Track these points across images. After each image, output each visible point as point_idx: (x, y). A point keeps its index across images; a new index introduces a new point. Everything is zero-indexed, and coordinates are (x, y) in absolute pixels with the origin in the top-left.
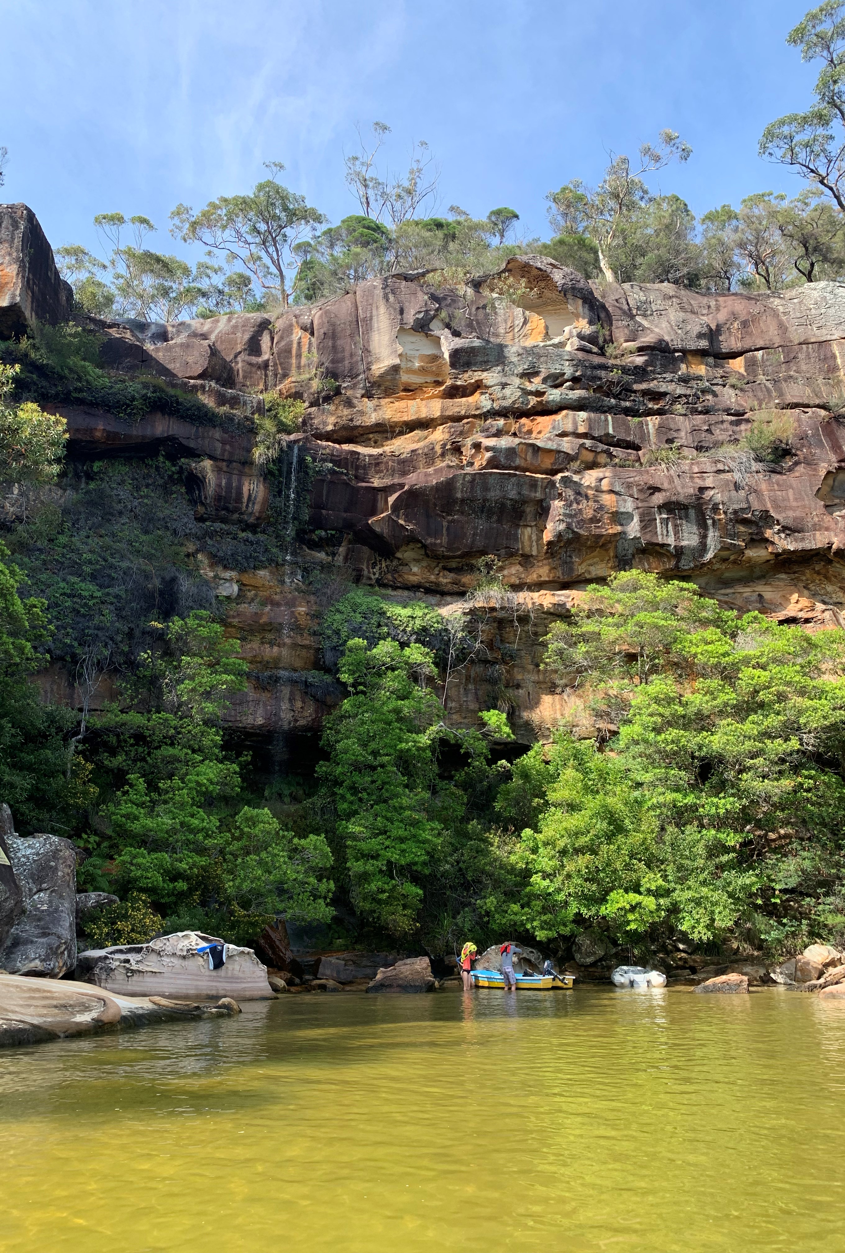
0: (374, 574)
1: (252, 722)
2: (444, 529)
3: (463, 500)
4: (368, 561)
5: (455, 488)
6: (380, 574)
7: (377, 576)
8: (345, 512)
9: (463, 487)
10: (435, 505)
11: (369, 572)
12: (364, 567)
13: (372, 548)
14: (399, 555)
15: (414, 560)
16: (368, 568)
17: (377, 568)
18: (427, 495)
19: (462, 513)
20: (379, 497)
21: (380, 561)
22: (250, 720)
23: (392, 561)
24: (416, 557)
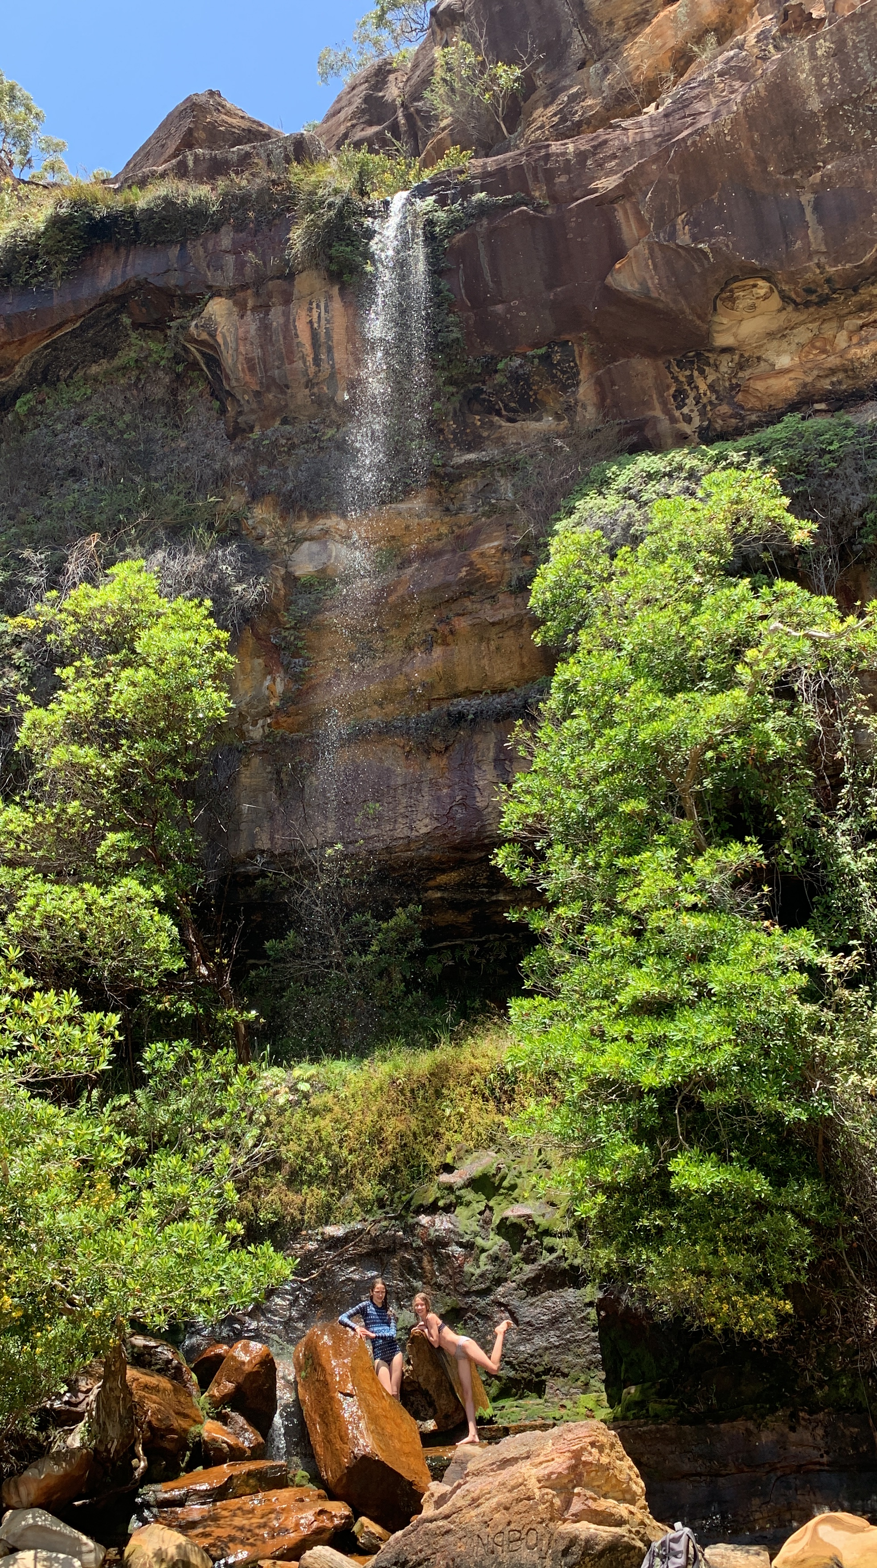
0: (688, 420)
1: (407, 832)
2: (808, 211)
3: (831, 112)
4: (661, 396)
5: (798, 91)
6: (703, 413)
7: (696, 422)
8: (550, 287)
9: (819, 77)
10: (762, 162)
11: (673, 420)
12: (658, 412)
13: (652, 352)
14: (723, 340)
15: (771, 335)
16: (667, 412)
17: (690, 401)
18: (730, 146)
19: (845, 148)
20: (620, 215)
21: (690, 380)
22: (401, 831)
23: (717, 367)
24: (774, 326)
